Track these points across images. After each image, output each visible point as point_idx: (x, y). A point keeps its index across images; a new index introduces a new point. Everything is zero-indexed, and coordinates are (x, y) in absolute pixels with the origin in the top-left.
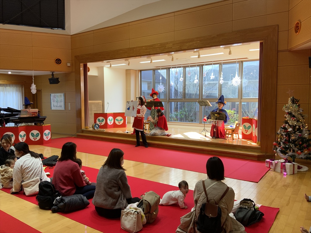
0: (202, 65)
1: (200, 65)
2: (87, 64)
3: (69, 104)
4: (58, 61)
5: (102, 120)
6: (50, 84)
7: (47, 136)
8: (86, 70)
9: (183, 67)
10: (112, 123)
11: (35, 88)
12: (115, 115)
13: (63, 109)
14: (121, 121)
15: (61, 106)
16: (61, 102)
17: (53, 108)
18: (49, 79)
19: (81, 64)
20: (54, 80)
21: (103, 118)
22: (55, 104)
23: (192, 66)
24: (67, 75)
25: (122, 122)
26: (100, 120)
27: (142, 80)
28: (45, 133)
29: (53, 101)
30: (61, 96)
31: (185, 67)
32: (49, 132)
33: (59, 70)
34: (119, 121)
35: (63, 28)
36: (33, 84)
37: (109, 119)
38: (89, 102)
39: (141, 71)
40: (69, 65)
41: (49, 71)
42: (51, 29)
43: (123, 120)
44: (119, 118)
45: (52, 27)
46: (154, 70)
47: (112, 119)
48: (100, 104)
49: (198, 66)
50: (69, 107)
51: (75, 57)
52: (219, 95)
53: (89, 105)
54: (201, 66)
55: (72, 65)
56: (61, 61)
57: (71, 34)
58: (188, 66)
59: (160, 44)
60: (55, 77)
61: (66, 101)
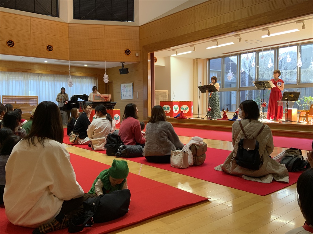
0: (278, 48)
1: (275, 47)
2: (153, 53)
3: (137, 93)
4: (128, 52)
5: (167, 108)
6: (120, 74)
7: (117, 120)
8: (153, 60)
9: (255, 52)
10: (177, 112)
11: (108, 78)
12: (180, 104)
13: (132, 98)
14: (186, 109)
15: (130, 96)
16: (130, 91)
17: (123, 98)
18: (120, 70)
19: (148, 53)
20: (124, 71)
21: (169, 106)
22: (125, 94)
23: (265, 50)
24: (135, 65)
25: (187, 111)
26: (166, 108)
27: (210, 70)
28: (115, 117)
29: (123, 91)
30: (130, 86)
31: (257, 52)
32: (119, 116)
33: (129, 61)
34: (185, 110)
35: (133, 20)
36: (106, 74)
37: (175, 107)
38: (156, 91)
39: (209, 59)
40: (137, 55)
41: (120, 61)
42: (122, 21)
43: (188, 109)
44: (185, 107)
45: (122, 20)
46: (223, 57)
47: (177, 107)
48: (166, 93)
49: (272, 49)
50: (137, 96)
51: (143, 46)
52: (297, 80)
53: (155, 94)
54: (276, 49)
55: (140, 55)
56: (130, 52)
57: (140, 25)
58: (261, 51)
59: (225, 24)
60: (125, 67)
61: (135, 91)
